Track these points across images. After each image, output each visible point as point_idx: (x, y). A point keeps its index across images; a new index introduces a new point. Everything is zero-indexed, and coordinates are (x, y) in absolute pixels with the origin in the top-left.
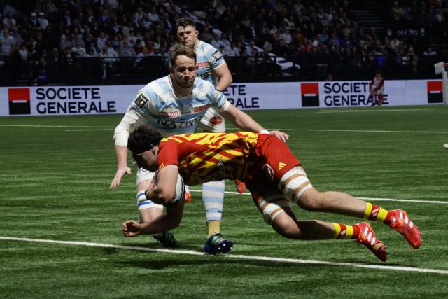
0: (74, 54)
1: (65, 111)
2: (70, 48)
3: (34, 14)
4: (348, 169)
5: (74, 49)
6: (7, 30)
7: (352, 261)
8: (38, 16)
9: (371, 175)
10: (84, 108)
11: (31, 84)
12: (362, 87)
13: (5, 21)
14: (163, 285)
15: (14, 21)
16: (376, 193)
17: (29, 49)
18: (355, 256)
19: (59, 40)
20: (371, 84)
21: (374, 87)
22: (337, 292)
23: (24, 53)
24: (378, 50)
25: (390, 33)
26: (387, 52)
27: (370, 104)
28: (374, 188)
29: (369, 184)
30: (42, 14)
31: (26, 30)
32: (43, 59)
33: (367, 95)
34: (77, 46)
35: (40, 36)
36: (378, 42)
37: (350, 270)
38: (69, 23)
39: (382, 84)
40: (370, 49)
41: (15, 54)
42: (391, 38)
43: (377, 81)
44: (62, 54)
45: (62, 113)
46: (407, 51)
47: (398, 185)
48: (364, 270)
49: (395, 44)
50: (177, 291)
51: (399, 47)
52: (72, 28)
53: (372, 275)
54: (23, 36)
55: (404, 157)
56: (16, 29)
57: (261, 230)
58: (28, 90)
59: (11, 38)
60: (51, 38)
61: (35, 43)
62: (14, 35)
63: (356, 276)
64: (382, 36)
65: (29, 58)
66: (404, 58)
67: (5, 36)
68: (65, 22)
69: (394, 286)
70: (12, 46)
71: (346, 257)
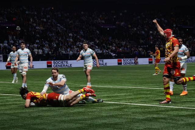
0: (62, 53)
1: (60, 66)
2: (61, 51)
3: (52, 43)
4: (129, 80)
5: (62, 52)
6: (46, 47)
7: (131, 103)
8: (54, 44)
9: (135, 82)
10: (64, 66)
11: (52, 60)
12: (132, 60)
13: (46, 45)
14: (85, 109)
15: (48, 45)
16: (136, 86)
17: (51, 52)
18: (131, 102)
19: (58, 50)
20: (134, 59)
21: (135, 60)
22: (127, 111)
23: (50, 53)
24: (136, 51)
25: (139, 47)
26: (138, 51)
27: (134, 64)
28: (136, 85)
29: (134, 84)
30: (54, 43)
31: (51, 47)
32: (55, 54)
33: (134, 62)
34: (63, 51)
35: (54, 48)
36: (136, 49)
37: (130, 105)
38: (61, 45)
39: (137, 59)
40: (134, 51)
41: (48, 53)
42: (139, 48)
43: (136, 58)
44: (59, 53)
45: (59, 67)
46: (143, 51)
47: (142, 84)
48: (134, 105)
49: (141, 49)
50: (88, 110)
51: (142, 50)
52: (62, 47)
53: (136, 106)
54: (50, 49)
55: (143, 77)
56: (48, 47)
57: (109, 95)
58: (51, 62)
59: (47, 49)
60: (56, 49)
61: (53, 50)
62: (48, 48)
63: (132, 107)
64: (137, 47)
65: (51, 54)
66: (143, 53)
67: (46, 48)
68: (60, 45)
69: (142, 109)
70: (47, 51)
71: (129, 102)
